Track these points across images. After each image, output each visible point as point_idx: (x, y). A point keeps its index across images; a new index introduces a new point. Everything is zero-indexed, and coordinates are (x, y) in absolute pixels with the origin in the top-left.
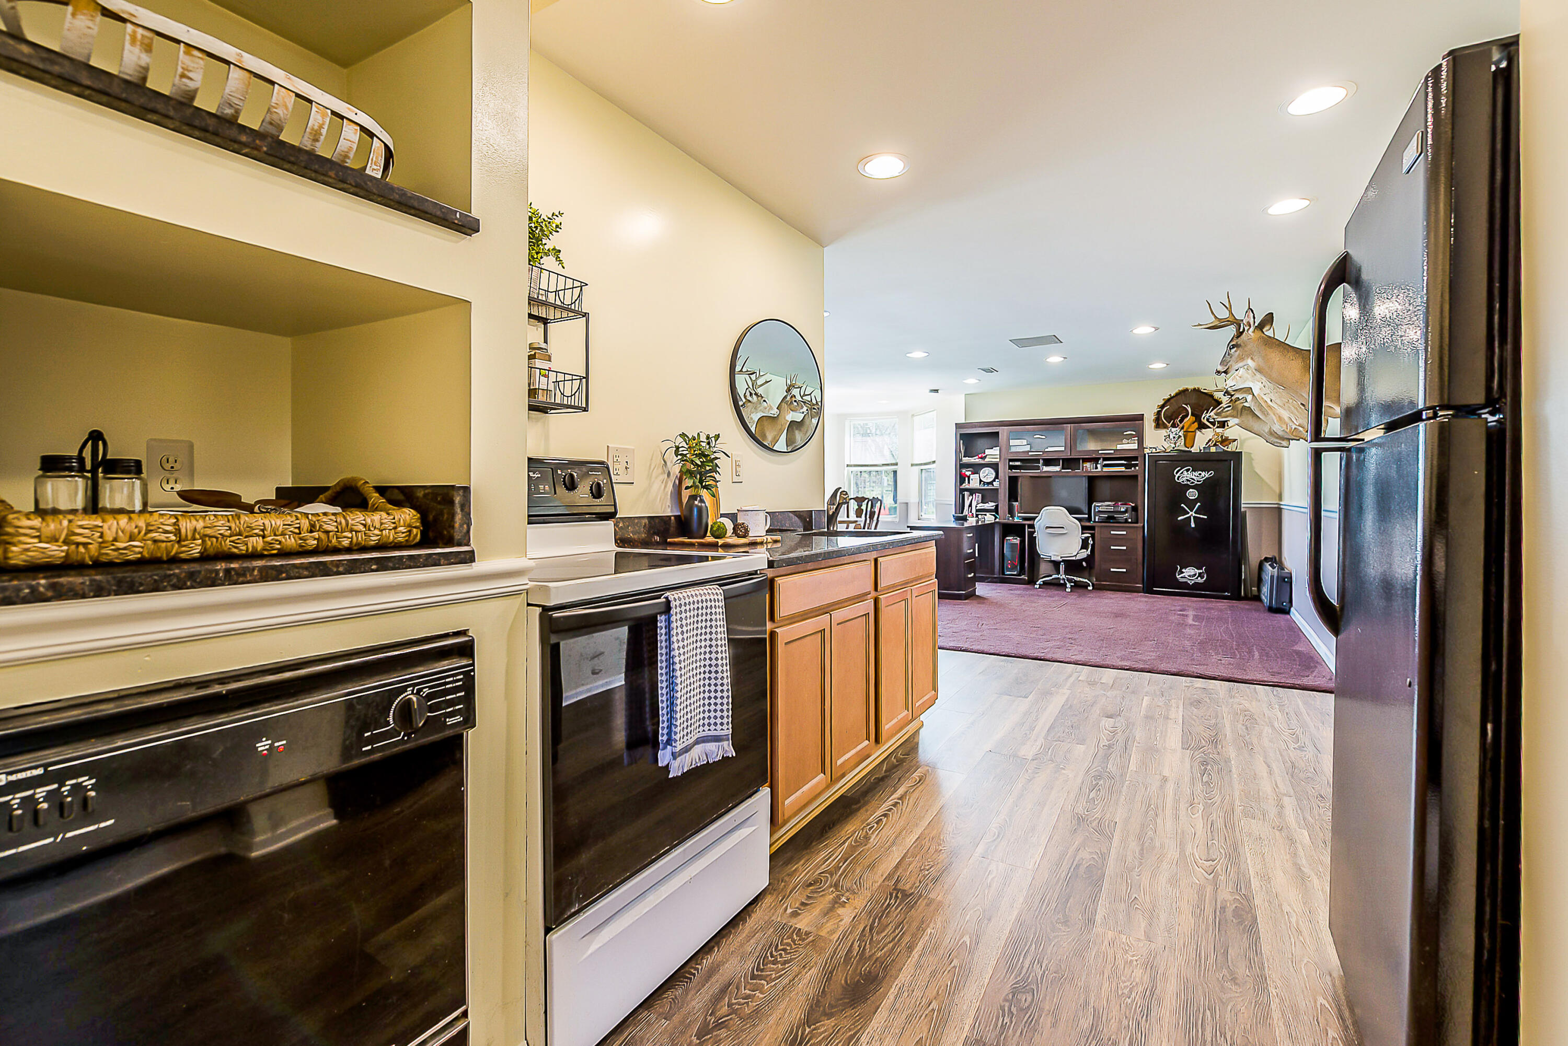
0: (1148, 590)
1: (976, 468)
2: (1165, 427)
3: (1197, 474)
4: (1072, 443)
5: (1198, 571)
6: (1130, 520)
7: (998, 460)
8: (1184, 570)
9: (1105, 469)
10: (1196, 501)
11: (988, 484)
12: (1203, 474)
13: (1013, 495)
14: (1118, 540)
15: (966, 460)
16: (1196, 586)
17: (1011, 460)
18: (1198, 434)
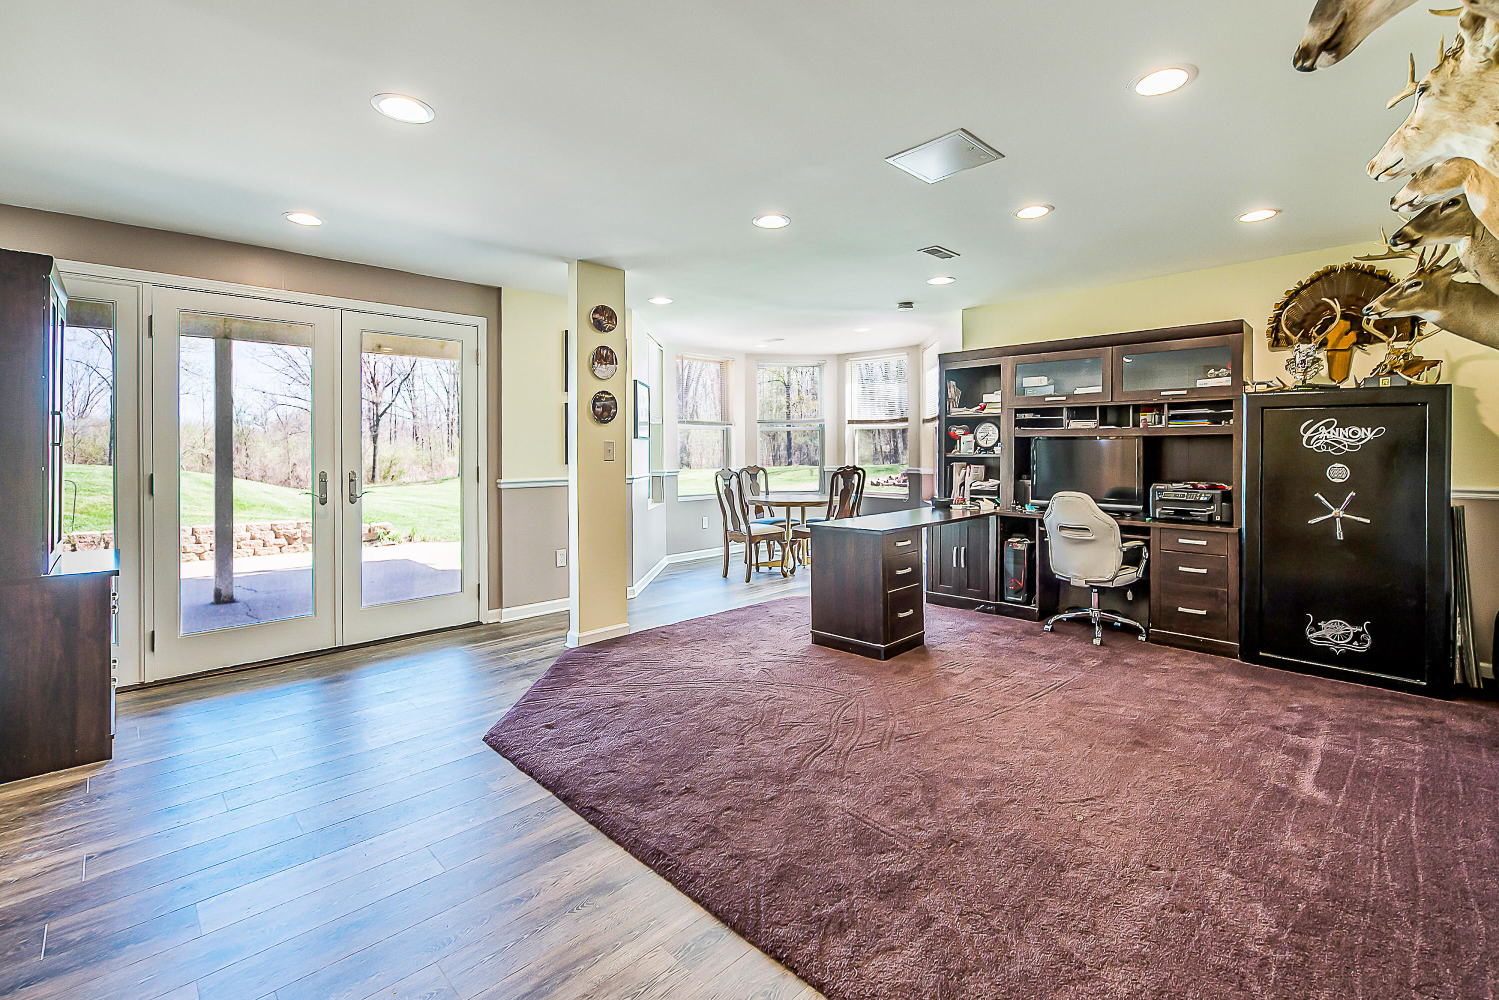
0: (1249, 653)
1: (972, 424)
2: (1289, 343)
3: (1347, 432)
4: (1114, 381)
5: (1352, 630)
6: (1218, 518)
7: (999, 411)
8: (1322, 624)
9: (1173, 424)
10: (1344, 488)
11: (987, 449)
12: (1362, 432)
13: (1023, 467)
14: (1192, 556)
15: (956, 412)
16: (1349, 658)
17: (1018, 411)
18: (1358, 354)
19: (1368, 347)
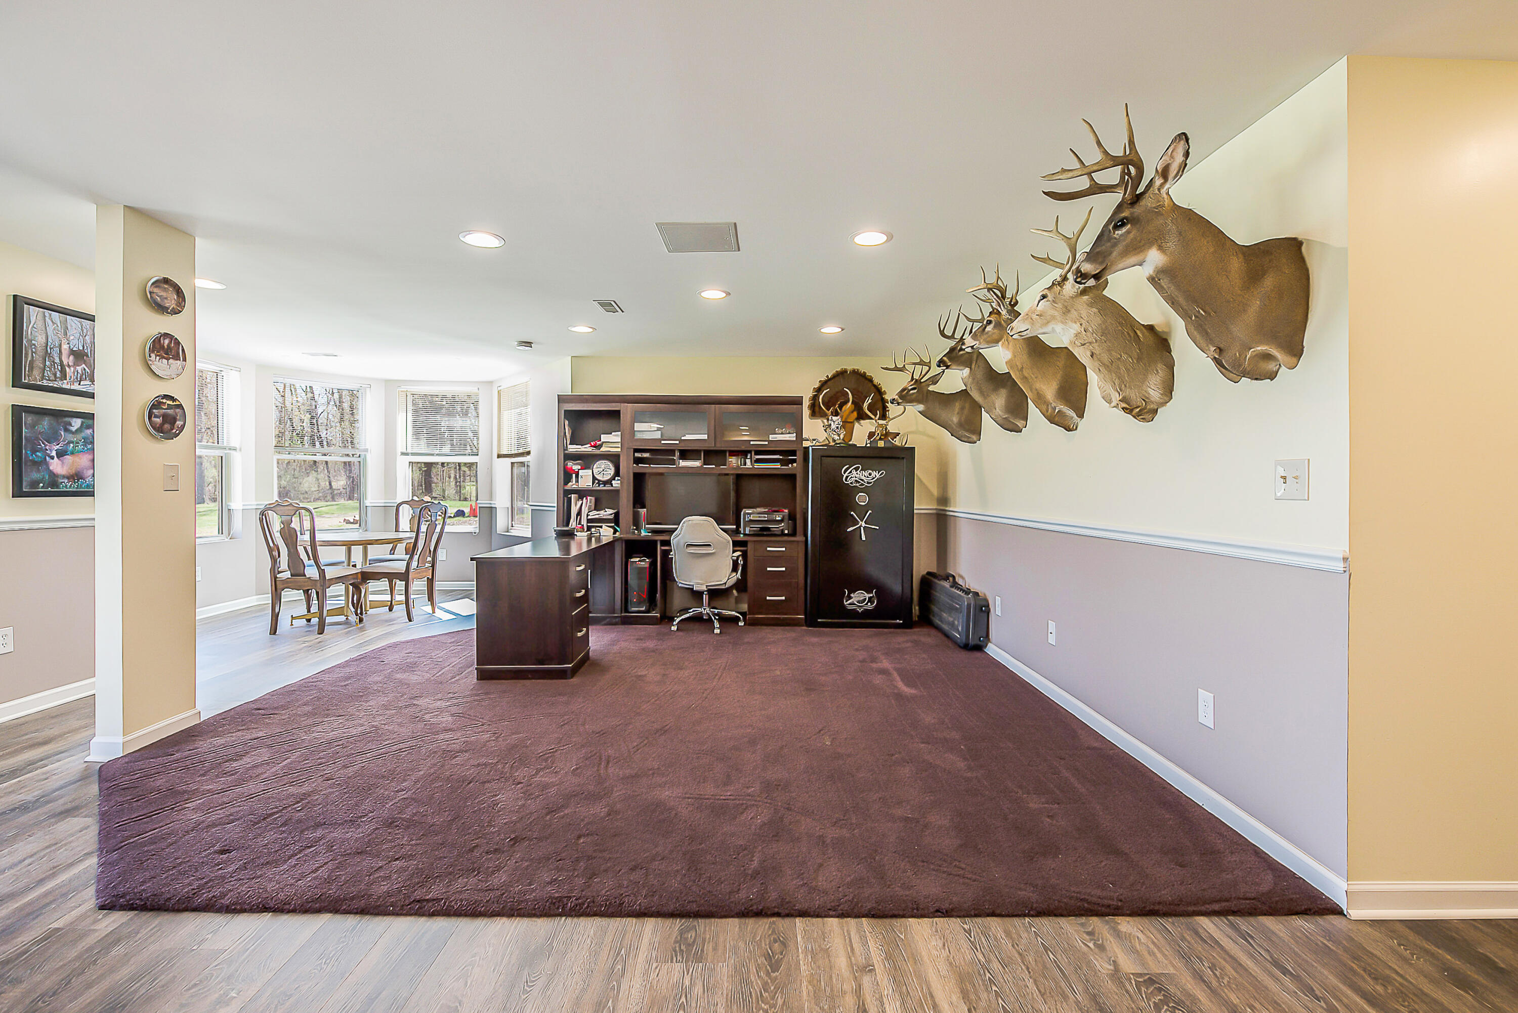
0: (811, 622)
1: (587, 460)
2: (823, 415)
3: (866, 474)
4: (717, 431)
5: (868, 596)
6: (786, 532)
7: (619, 450)
8: (852, 595)
9: (757, 465)
10: (866, 508)
11: (605, 483)
12: (874, 474)
13: (639, 500)
14: (776, 559)
15: (573, 449)
16: (867, 614)
17: (636, 451)
18: (857, 425)
19: (862, 422)
